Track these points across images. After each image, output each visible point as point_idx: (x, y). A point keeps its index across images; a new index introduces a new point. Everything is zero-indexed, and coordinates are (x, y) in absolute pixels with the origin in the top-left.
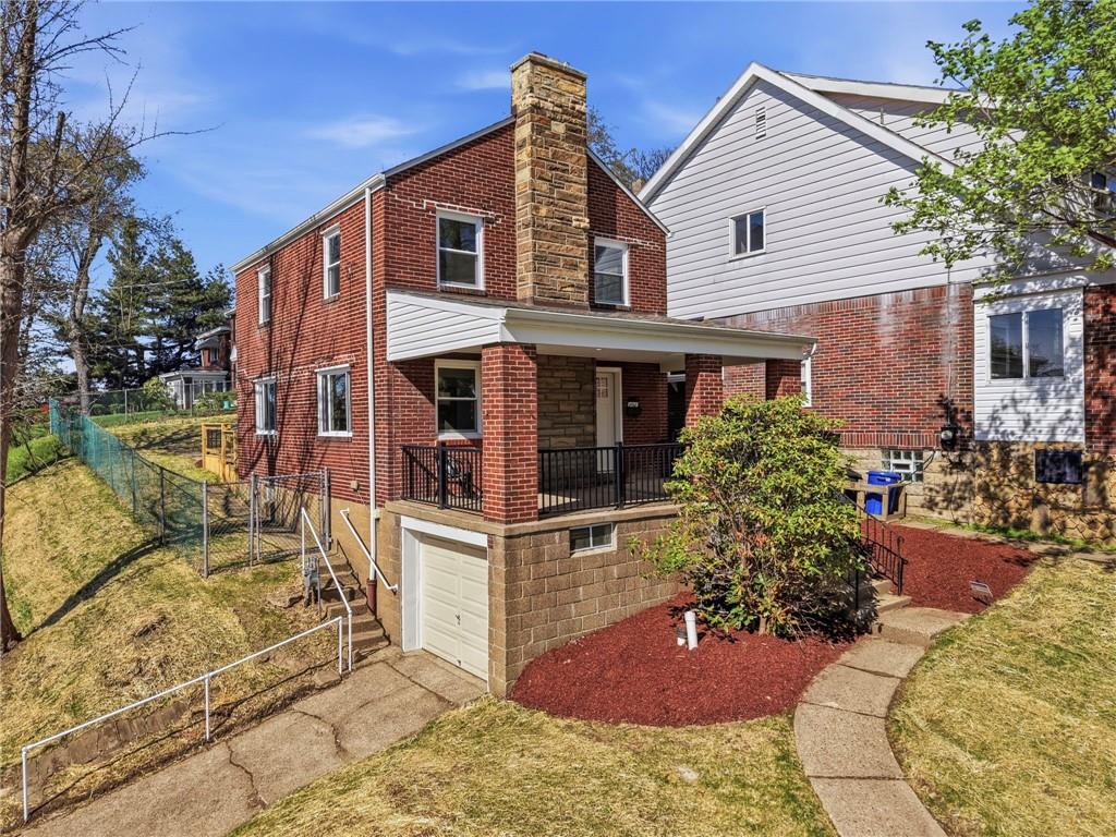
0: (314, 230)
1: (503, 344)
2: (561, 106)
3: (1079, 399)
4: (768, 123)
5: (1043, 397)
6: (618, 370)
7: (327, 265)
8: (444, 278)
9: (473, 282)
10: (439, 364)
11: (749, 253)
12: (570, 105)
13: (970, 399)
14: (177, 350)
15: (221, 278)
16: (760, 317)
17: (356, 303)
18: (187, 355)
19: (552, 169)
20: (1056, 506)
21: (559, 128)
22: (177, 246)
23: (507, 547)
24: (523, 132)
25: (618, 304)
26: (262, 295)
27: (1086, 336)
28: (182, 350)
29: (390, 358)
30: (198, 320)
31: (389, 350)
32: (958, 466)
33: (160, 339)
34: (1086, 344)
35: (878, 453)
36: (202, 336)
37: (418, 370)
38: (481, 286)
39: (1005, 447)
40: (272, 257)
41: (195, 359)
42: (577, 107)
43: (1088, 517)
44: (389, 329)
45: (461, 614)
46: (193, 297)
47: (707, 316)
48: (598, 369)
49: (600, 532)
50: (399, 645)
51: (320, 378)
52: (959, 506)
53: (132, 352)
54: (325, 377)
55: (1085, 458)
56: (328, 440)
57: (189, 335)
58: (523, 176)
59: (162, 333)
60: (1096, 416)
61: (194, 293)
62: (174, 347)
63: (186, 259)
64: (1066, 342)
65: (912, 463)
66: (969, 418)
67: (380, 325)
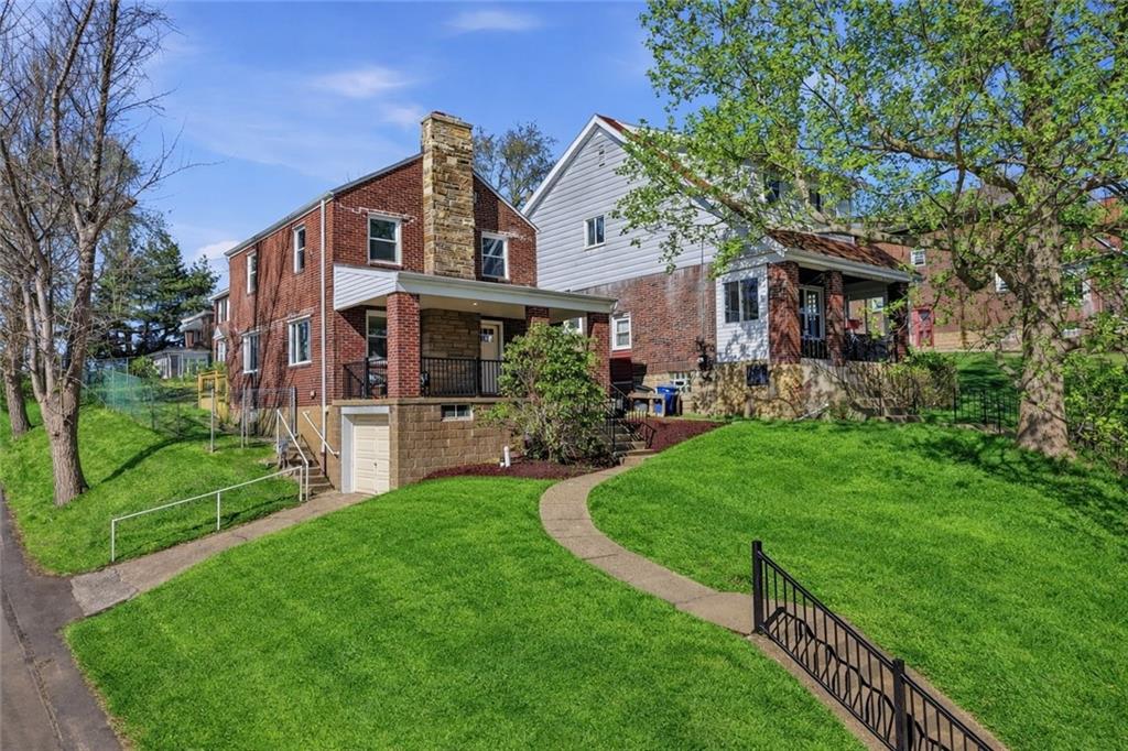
0: (287, 227)
1: (397, 292)
2: (453, 146)
3: (766, 332)
4: (606, 156)
5: (750, 335)
6: (501, 323)
7: (296, 249)
8: (372, 258)
9: (394, 260)
10: (369, 313)
11: (596, 245)
12: (461, 145)
13: (713, 336)
14: (162, 333)
15: (205, 269)
16: (603, 289)
17: (315, 274)
18: (171, 338)
19: (447, 187)
20: (757, 399)
21: (452, 161)
22: (165, 238)
23: (399, 411)
24: (428, 163)
25: (500, 278)
26: (250, 272)
27: (769, 295)
28: (167, 334)
29: (335, 308)
30: (184, 305)
31: (335, 303)
32: (708, 379)
33: (147, 323)
34: (769, 299)
35: (668, 375)
36: (187, 320)
37: (355, 315)
38: (399, 263)
39: (732, 365)
40: (258, 245)
41: (179, 342)
42: (466, 147)
43: (771, 405)
44: (335, 289)
45: (377, 461)
46: (179, 285)
47: (571, 289)
48: (483, 322)
49: (462, 409)
50: (339, 489)
51: (291, 327)
52: (710, 407)
53: (121, 335)
54: (294, 326)
55: (769, 368)
56: (296, 368)
57: (175, 319)
58: (428, 191)
59: (149, 318)
60: (774, 341)
61: (180, 281)
62: (159, 331)
63: (173, 253)
64: (760, 299)
65: (685, 380)
66: (713, 348)
67: (330, 287)
